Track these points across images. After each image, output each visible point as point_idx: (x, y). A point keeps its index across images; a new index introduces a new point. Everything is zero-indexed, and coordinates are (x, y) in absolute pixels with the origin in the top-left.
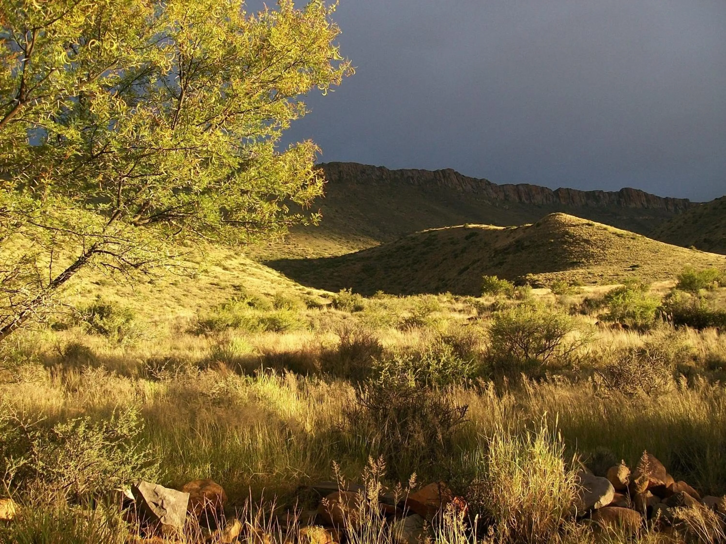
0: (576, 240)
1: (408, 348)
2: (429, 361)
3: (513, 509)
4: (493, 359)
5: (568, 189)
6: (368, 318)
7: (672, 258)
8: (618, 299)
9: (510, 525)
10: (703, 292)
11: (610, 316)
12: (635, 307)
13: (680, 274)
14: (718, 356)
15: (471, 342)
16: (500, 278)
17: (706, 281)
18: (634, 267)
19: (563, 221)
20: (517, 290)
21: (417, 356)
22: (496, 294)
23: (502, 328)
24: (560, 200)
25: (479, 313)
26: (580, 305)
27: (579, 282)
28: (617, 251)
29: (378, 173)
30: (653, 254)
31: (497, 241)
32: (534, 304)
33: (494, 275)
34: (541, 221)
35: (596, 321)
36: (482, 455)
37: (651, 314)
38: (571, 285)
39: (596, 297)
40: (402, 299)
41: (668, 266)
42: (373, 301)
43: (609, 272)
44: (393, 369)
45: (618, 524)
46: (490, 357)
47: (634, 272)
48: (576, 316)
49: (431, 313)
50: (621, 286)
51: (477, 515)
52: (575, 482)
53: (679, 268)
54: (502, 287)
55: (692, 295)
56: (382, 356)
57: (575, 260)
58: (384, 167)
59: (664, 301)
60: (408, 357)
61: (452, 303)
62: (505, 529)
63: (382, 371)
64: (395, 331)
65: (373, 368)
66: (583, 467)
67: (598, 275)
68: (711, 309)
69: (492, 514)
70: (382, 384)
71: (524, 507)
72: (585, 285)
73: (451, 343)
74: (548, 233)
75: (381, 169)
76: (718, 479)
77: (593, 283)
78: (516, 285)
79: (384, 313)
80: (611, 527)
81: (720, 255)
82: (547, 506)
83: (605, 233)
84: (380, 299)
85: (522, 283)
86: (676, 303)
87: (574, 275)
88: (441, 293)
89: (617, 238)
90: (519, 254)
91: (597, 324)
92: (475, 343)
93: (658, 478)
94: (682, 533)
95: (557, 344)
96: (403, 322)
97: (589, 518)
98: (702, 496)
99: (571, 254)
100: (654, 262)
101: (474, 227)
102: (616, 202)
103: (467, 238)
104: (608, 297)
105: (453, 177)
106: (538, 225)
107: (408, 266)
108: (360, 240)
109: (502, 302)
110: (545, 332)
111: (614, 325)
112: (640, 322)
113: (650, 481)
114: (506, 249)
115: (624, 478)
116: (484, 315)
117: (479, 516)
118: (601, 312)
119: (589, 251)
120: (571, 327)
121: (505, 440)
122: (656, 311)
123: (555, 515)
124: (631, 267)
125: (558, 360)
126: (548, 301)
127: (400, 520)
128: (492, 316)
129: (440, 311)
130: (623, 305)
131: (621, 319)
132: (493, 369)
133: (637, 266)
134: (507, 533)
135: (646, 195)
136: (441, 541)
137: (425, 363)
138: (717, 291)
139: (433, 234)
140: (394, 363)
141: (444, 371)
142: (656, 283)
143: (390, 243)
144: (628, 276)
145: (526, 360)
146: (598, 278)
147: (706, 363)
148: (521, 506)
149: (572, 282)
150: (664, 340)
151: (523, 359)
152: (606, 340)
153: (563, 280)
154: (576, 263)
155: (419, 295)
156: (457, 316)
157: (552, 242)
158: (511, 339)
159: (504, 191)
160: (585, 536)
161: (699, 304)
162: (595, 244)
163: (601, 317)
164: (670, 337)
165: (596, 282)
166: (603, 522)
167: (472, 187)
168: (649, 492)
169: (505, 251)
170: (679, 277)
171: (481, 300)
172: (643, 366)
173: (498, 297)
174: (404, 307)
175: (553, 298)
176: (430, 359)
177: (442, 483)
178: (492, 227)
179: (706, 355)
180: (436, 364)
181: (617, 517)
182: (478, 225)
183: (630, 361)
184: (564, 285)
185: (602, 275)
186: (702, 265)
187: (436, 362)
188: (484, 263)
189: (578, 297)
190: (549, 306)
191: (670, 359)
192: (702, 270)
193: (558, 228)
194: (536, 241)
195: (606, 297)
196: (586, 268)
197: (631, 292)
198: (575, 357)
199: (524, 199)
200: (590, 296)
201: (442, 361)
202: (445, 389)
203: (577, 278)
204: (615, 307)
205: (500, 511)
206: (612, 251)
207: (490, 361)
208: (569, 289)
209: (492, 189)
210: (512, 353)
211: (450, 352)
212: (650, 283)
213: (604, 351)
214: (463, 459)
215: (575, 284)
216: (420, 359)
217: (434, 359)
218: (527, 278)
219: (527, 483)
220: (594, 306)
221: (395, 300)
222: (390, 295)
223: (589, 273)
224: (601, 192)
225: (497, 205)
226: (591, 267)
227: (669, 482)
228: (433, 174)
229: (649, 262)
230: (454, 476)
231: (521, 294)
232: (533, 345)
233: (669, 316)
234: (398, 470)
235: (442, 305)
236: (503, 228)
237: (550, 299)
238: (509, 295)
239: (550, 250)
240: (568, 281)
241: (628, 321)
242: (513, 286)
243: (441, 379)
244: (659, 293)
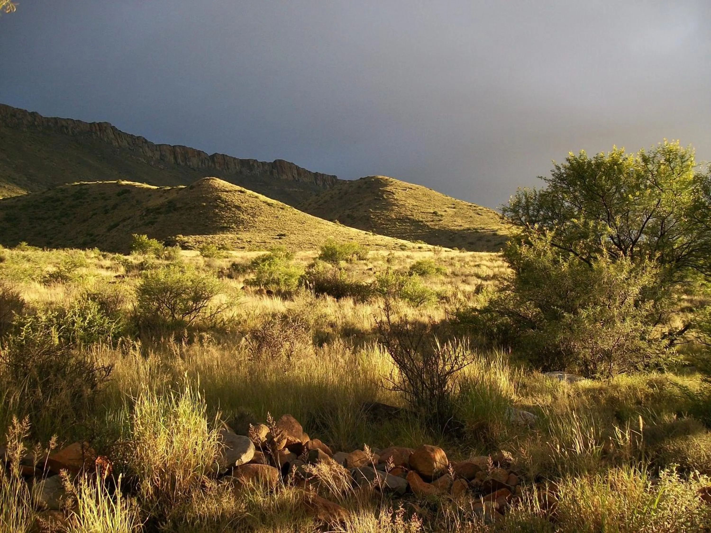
0: (228, 205)
1: (52, 303)
2: (74, 318)
3: (157, 468)
4: (140, 318)
5: (223, 155)
6: (9, 270)
7: (317, 230)
8: (264, 265)
9: (153, 483)
10: (343, 264)
11: (256, 282)
12: (280, 274)
13: (323, 246)
14: (353, 324)
15: (117, 300)
16: (149, 238)
17: (346, 254)
18: (281, 236)
19: (216, 186)
20: (166, 250)
21: (62, 313)
22: (145, 252)
23: (151, 288)
24: (215, 165)
25: (127, 271)
26: (227, 269)
27: (228, 246)
28: (266, 219)
29: (30, 118)
30: (300, 225)
31: (149, 200)
32: (184, 265)
33: (144, 234)
34: (194, 184)
35: (242, 285)
36: (128, 415)
37: (295, 282)
38: (220, 249)
39: (243, 262)
40: (47, 253)
41: (312, 238)
42: (15, 252)
43: (258, 238)
44: (35, 325)
45: (258, 480)
46: (136, 316)
47: (280, 241)
48: (223, 279)
49: (77, 269)
50: (268, 253)
51: (121, 474)
52: (218, 440)
53: (323, 240)
54: (151, 246)
55: (333, 266)
56: (24, 310)
57: (225, 225)
58: (36, 113)
59: (307, 270)
60: (52, 313)
61: (99, 260)
62: (148, 488)
63: (23, 327)
64: (38, 286)
65: (14, 323)
66: (226, 426)
67: (247, 242)
68: (348, 281)
69: (135, 473)
70: (22, 341)
71: (168, 465)
72: (233, 250)
73: (97, 300)
74: (201, 196)
75: (34, 114)
76: (348, 436)
77: (241, 248)
78: (167, 244)
79: (27, 265)
80: (251, 483)
81: (361, 231)
82: (190, 464)
83: (256, 201)
84: (23, 251)
85: (172, 244)
86: (318, 273)
87: (223, 240)
88: (89, 249)
89: (267, 207)
90: (171, 214)
91: (243, 288)
92: (122, 301)
93: (295, 437)
94: (316, 486)
95: (204, 306)
96: (47, 276)
97: (231, 475)
98: (334, 453)
99: (222, 218)
100: (301, 232)
101: (127, 184)
102: (269, 173)
103: (119, 195)
104: (255, 263)
105: (110, 131)
106: (192, 188)
107: (56, 218)
108: (4, 187)
109: (151, 261)
110: (193, 294)
111: (259, 290)
112: (283, 289)
113: (288, 440)
114: (158, 209)
115: (264, 436)
116: (131, 273)
117: (123, 475)
118: (247, 277)
119: (239, 217)
120: (218, 290)
121: (151, 400)
122: (299, 279)
123: (198, 473)
124: (278, 235)
125: (204, 322)
126: (197, 263)
127: (40, 482)
128: (140, 275)
129: (87, 267)
130: (268, 272)
131: (266, 285)
132: (139, 328)
133: (284, 235)
134: (151, 492)
135: (298, 168)
136: (84, 502)
137: (70, 320)
138: (356, 264)
139: (83, 187)
140: (37, 318)
141: (89, 329)
142: (300, 252)
143: (37, 193)
144: (275, 244)
145: (172, 321)
146: (247, 244)
147: (342, 330)
148: (165, 464)
149: (221, 246)
150: (305, 307)
151: (169, 319)
152: (250, 304)
153: (212, 243)
154: (226, 228)
155: (65, 249)
156: (104, 273)
157: (203, 205)
158: (158, 299)
159: (160, 151)
160: (226, 492)
161: (339, 275)
162: (246, 211)
163: (247, 282)
164: (311, 304)
165: (244, 248)
166: (244, 479)
167: (128, 144)
168: (287, 449)
169: (157, 211)
170: (322, 249)
171: (130, 258)
172: (286, 332)
173: (146, 256)
174: (49, 261)
175: (201, 261)
176: (75, 316)
177: (85, 443)
178: (146, 186)
179: (343, 323)
180: (82, 321)
181: (257, 473)
182: (132, 183)
183: (273, 326)
184: (214, 248)
185: (250, 242)
186: (344, 239)
187: (82, 319)
188: (135, 221)
189: (226, 261)
190: (197, 268)
191: (310, 325)
192: (343, 243)
193: (211, 192)
194: (189, 204)
195: (253, 263)
196: (235, 233)
197: (277, 260)
198: (220, 320)
199: (179, 161)
200: (238, 260)
201: (88, 319)
202: (90, 347)
203: (226, 242)
204: (260, 273)
205: (143, 469)
206: (261, 219)
207: (136, 321)
208: (217, 253)
209: (148, 147)
210: (159, 312)
211: (96, 310)
212: (295, 252)
213: (248, 315)
214: (108, 418)
215: (223, 248)
216: (65, 316)
217: (79, 316)
218: (177, 239)
219: (172, 442)
220: (241, 271)
221: (40, 253)
222: (34, 247)
223: (238, 239)
224: (255, 161)
225: (153, 163)
226: (240, 233)
227: (305, 440)
228: (89, 126)
229: (295, 232)
230: (98, 436)
231: (170, 255)
232: (181, 305)
233: (311, 285)
234: (38, 430)
235: (89, 261)
236: (156, 187)
237: (198, 261)
238: (159, 255)
239: (202, 213)
240: (217, 245)
241: (273, 288)
242: (163, 247)
243: (86, 337)
244: (303, 262)
